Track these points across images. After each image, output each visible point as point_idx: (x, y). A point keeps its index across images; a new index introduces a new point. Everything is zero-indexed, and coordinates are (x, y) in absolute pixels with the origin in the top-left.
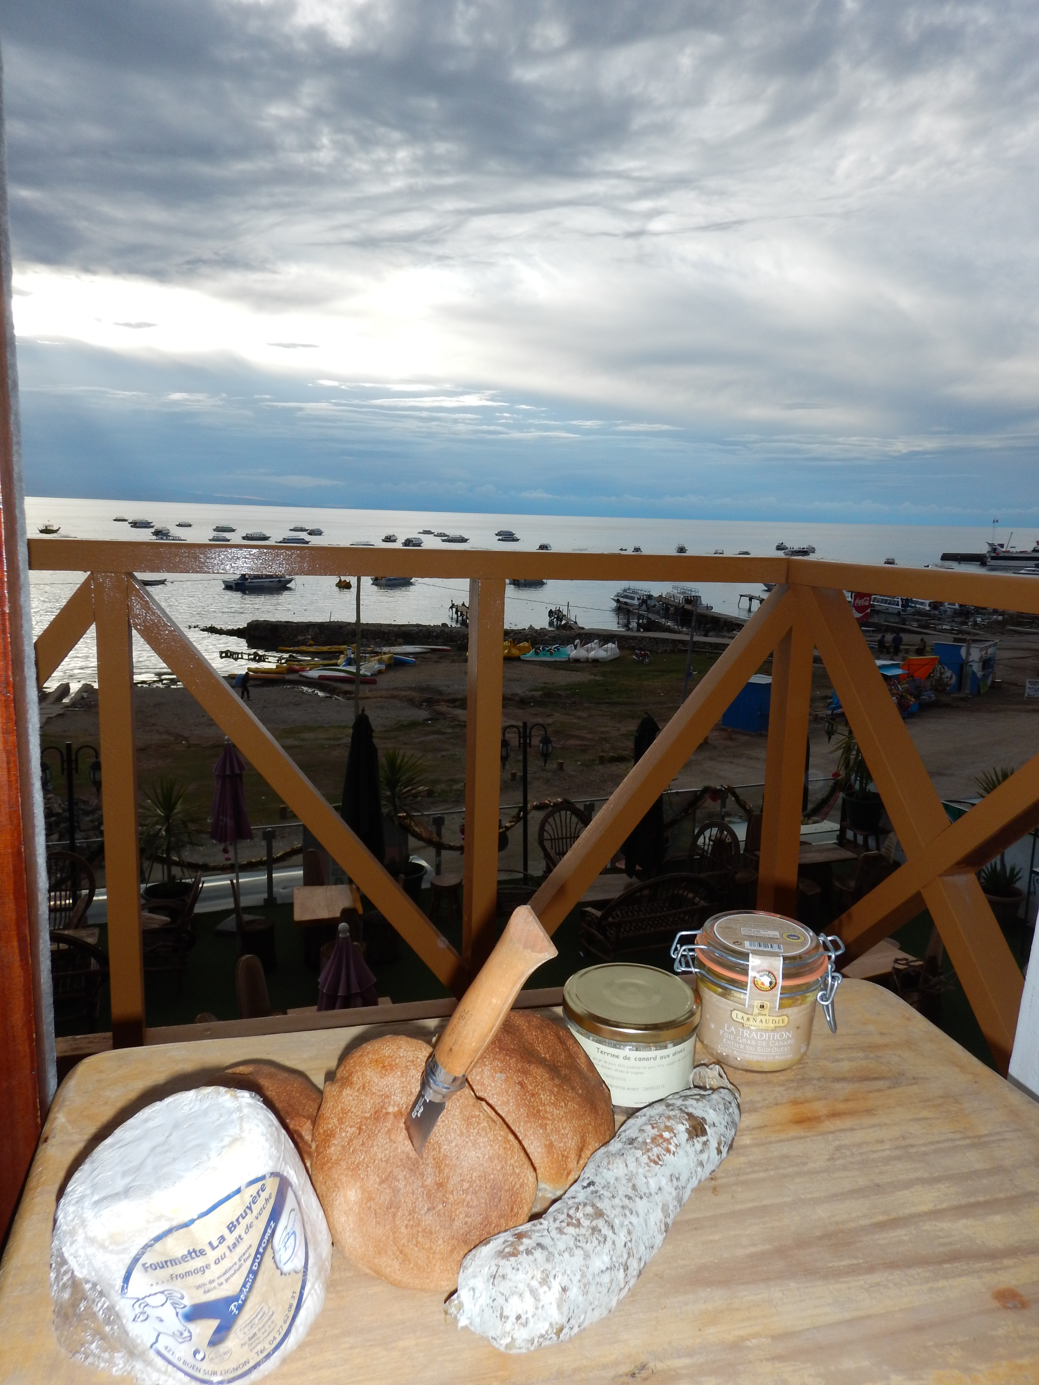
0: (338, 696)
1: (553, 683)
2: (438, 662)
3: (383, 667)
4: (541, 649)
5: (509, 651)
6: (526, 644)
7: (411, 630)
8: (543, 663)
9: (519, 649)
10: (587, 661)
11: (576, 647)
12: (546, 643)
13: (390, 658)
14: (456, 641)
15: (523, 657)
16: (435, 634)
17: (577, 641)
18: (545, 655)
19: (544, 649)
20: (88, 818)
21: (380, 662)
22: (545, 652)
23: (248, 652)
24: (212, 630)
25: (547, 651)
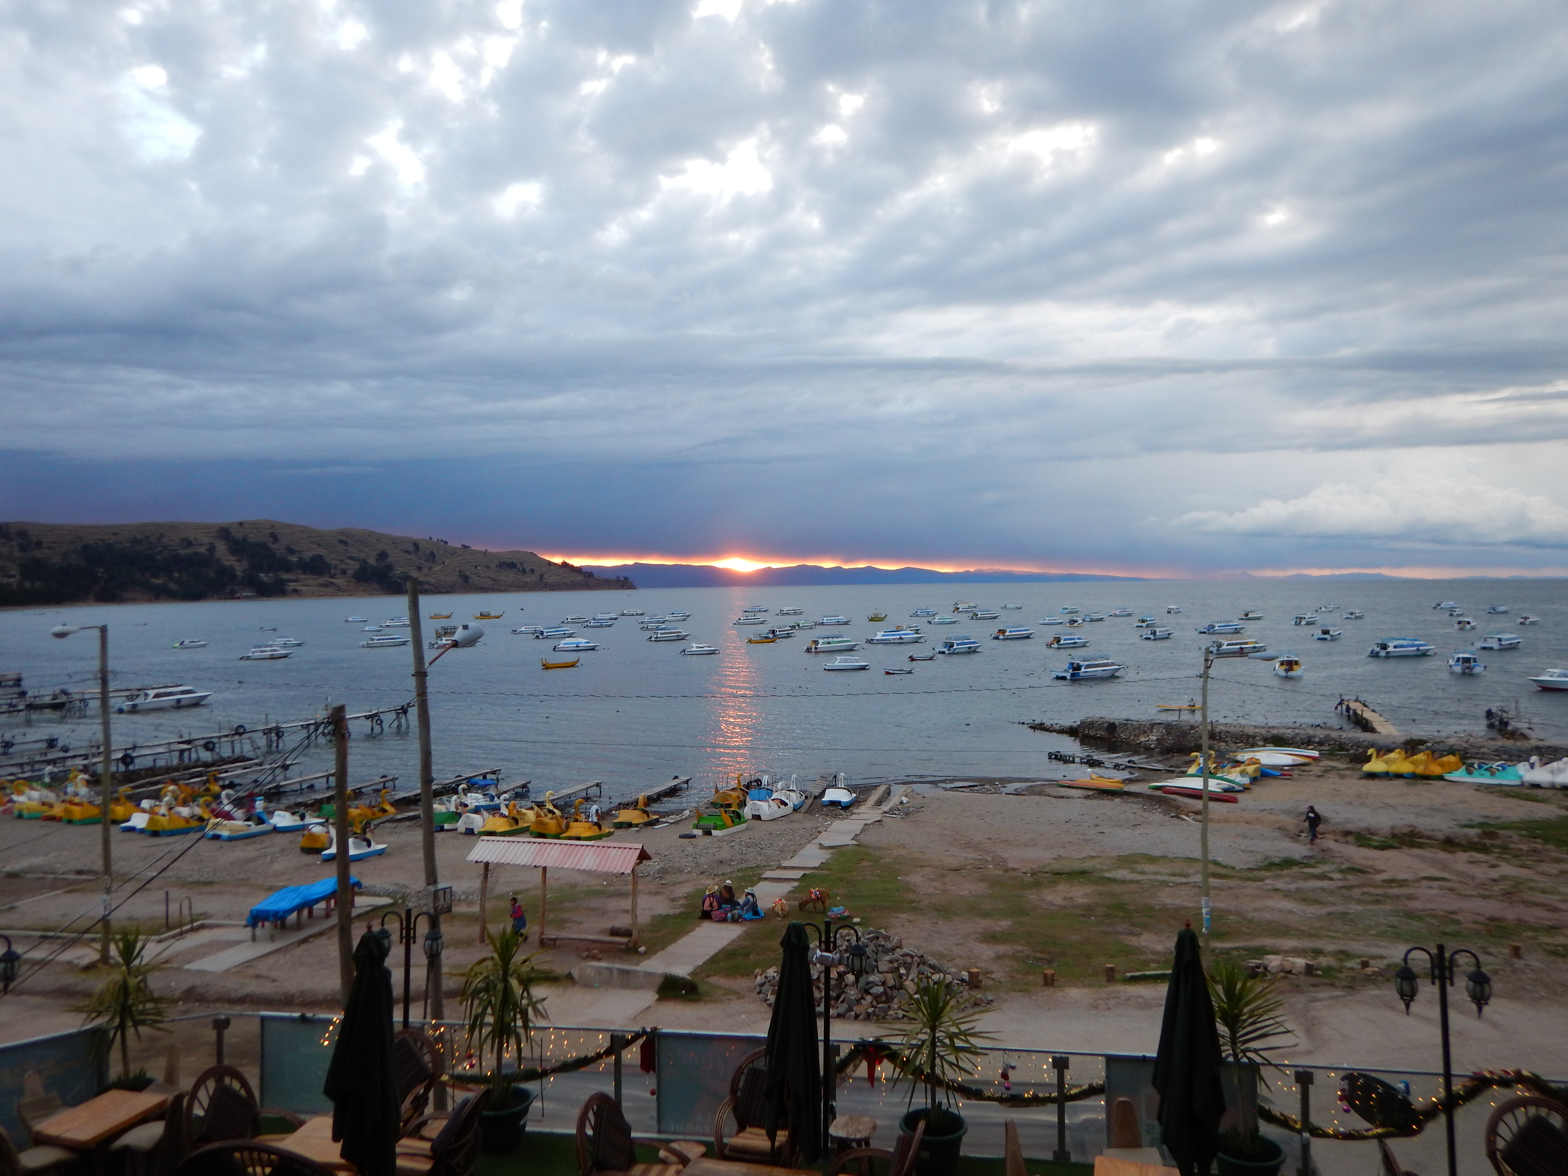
0: (1188, 816)
1: (1498, 818)
2: (1322, 776)
3: (1246, 781)
4: (1476, 766)
5: (1427, 766)
6: (1451, 758)
7: (1284, 734)
8: (1479, 787)
9: (1442, 765)
10: (1553, 787)
11: (1532, 766)
12: (1483, 757)
13: (1256, 770)
14: (1348, 750)
15: (1448, 776)
16: (1317, 740)
17: (1534, 759)
18: (1482, 775)
19: (1480, 767)
20: (888, 958)
21: (1243, 773)
22: (1482, 771)
23: (1080, 755)
24: (1040, 727)
25: (1486, 770)
